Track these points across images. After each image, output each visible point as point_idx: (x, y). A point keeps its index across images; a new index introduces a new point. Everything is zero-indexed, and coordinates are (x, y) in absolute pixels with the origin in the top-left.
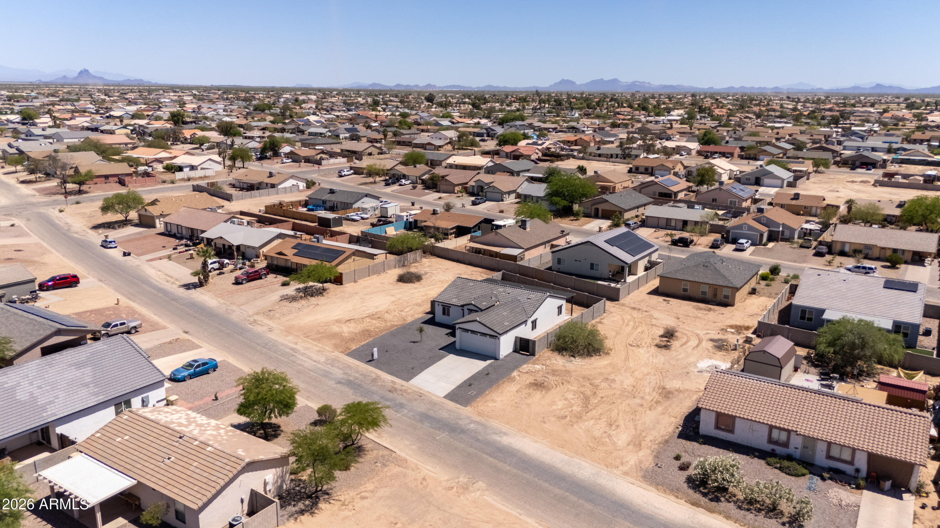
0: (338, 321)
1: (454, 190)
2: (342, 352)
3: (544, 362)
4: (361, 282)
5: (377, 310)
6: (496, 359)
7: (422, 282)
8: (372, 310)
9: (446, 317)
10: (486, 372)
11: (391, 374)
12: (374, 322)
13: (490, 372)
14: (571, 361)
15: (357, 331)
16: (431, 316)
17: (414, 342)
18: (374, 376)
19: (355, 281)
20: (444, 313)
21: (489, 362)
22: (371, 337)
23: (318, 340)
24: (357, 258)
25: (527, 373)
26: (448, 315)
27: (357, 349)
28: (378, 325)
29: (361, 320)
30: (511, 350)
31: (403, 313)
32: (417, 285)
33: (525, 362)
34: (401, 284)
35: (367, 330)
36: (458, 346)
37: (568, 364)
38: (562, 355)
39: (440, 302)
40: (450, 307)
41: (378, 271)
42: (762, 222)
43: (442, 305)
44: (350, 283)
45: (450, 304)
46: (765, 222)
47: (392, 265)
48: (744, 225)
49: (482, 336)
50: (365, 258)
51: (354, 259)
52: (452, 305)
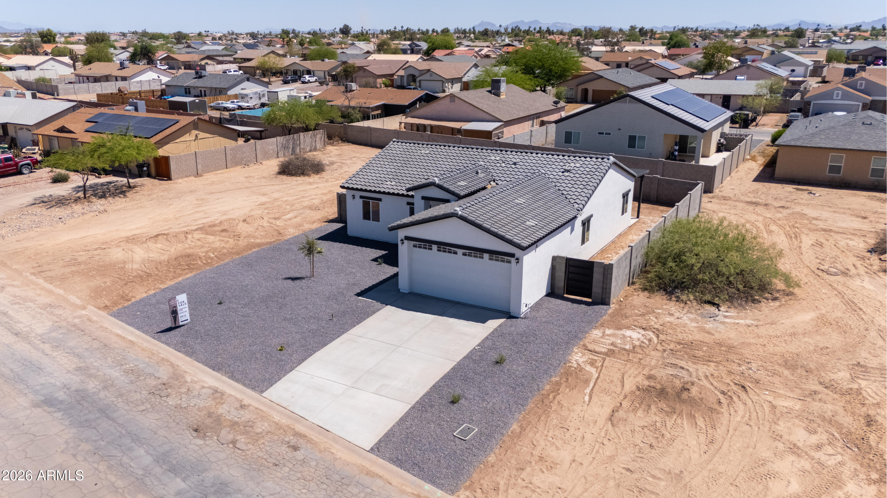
0: (132, 240)
3: (642, 321)
4: (209, 177)
5: (225, 217)
6: (510, 316)
7: (324, 174)
8: (215, 217)
9: (371, 223)
10: (495, 356)
11: (216, 367)
12: (211, 238)
13: (504, 353)
14: (713, 317)
15: (165, 257)
16: (340, 225)
17: (295, 279)
18: (164, 373)
19: (198, 175)
20: (366, 216)
21: (493, 324)
22: (191, 269)
23: (62, 279)
24: (202, 135)
25: (610, 353)
26: (377, 218)
27: (148, 298)
28: (217, 245)
29: (182, 237)
30: (543, 292)
31: (278, 223)
32: (314, 178)
33: (592, 324)
34: (284, 177)
35: (188, 256)
36: (403, 284)
37: (710, 325)
38: (678, 299)
39: (361, 190)
40: (380, 200)
41: (245, 159)
42: (858, 87)
43: (361, 197)
44: (186, 176)
45: (379, 192)
46: (863, 87)
47: (271, 152)
48: (836, 92)
49: (467, 258)
50: (220, 135)
51: (196, 136)
52: (384, 193)
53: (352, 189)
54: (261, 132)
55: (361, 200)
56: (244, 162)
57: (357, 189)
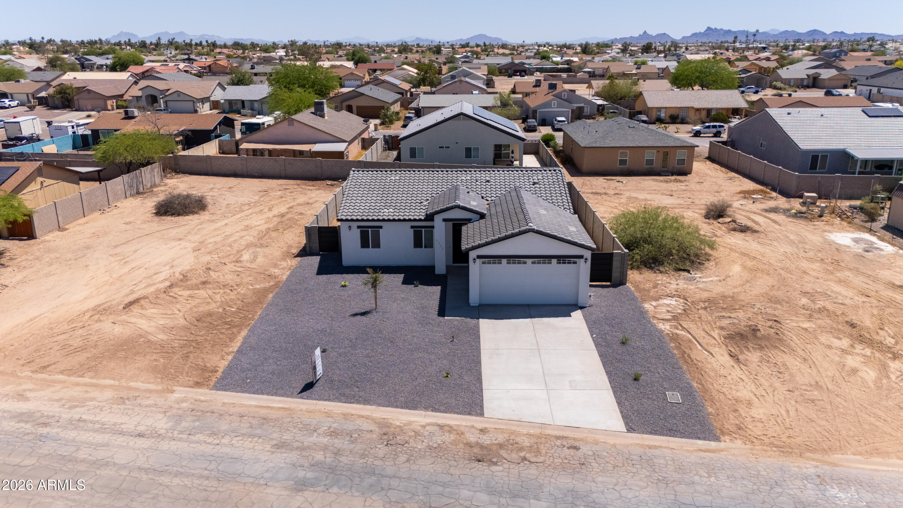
1: (106, 105)
2: (198, 384)
3: (661, 292)
4: (74, 227)
5: (179, 269)
6: (579, 307)
9: (371, 251)
10: (615, 339)
14: (695, 279)
16: (316, 258)
17: (363, 314)
19: (60, 229)
20: (365, 244)
21: (578, 315)
22: (236, 327)
23: (89, 369)
24: (48, 182)
25: (676, 318)
26: (377, 245)
35: (210, 315)
36: (474, 298)
38: (660, 272)
39: (357, 220)
40: (381, 227)
41: (99, 204)
42: (563, 98)
43: (359, 227)
44: (49, 232)
45: (378, 220)
46: (566, 98)
47: (120, 192)
48: (553, 102)
49: (536, 265)
50: (63, 180)
51: (42, 183)
52: (384, 220)
53: (347, 220)
54: (98, 171)
55: (359, 230)
56: (98, 207)
57: (352, 220)
